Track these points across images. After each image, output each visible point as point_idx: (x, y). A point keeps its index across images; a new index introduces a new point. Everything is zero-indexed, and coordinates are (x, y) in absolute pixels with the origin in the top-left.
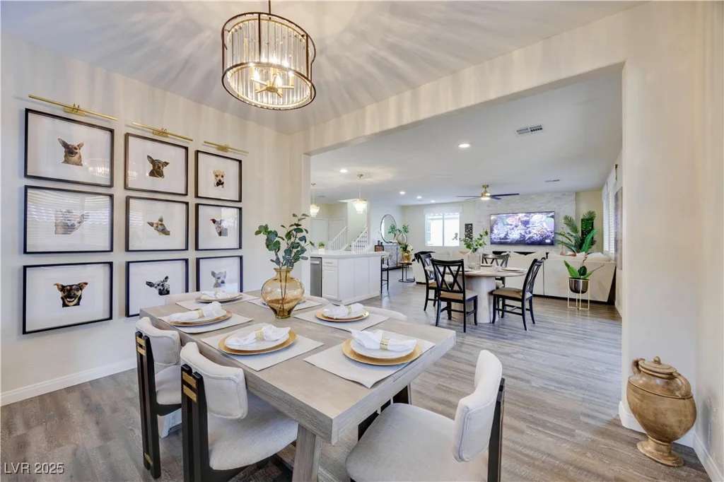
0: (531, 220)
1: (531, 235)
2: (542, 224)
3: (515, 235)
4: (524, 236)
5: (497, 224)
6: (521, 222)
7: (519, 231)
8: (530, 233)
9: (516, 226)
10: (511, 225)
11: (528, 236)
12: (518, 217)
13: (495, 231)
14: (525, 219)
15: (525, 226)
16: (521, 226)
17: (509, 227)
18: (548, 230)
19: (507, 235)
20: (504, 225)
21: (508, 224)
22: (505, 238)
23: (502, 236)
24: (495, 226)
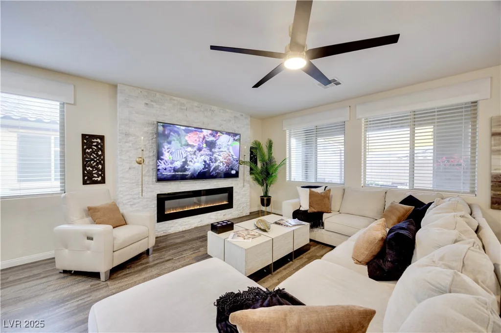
0: (218, 142)
1: (217, 164)
2: (228, 149)
3: (196, 165)
4: (209, 165)
5: (170, 143)
6: (207, 143)
7: (203, 157)
8: (216, 160)
9: (200, 149)
10: (192, 146)
11: (213, 166)
12: (202, 136)
13: (167, 156)
14: (211, 139)
15: (211, 151)
16: (205, 151)
17: (189, 149)
18: (235, 157)
19: (185, 163)
20: (181, 146)
21: (188, 145)
22: (183, 168)
23: (178, 164)
24: (166, 146)
